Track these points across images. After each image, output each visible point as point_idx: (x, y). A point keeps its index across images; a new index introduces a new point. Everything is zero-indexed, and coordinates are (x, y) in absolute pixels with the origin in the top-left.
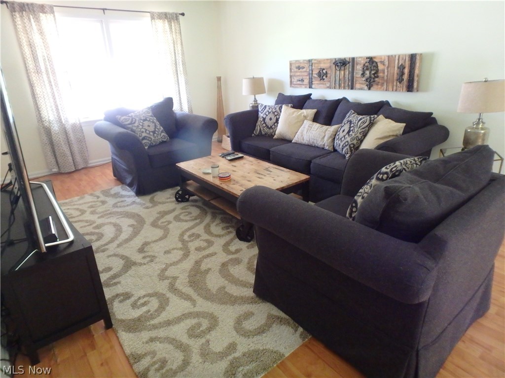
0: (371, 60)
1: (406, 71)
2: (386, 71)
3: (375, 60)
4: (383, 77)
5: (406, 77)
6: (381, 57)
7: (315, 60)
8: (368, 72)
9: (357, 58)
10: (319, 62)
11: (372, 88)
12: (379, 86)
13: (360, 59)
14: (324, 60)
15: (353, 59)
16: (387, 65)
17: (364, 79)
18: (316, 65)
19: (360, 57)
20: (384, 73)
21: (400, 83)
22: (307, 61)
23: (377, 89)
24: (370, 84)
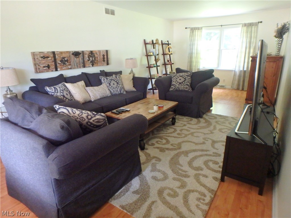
0: (92, 52)
1: (105, 57)
2: (98, 57)
3: (93, 52)
4: (98, 61)
5: (106, 59)
6: (95, 51)
7: (57, 52)
8: (91, 58)
9: (85, 51)
10: (61, 53)
11: (94, 66)
12: (97, 64)
13: (86, 52)
14: (65, 52)
15: (83, 52)
16: (98, 55)
17: (90, 62)
18: (59, 55)
19: (86, 51)
20: (98, 58)
21: (104, 62)
22: (51, 53)
23: (96, 66)
24: (93, 64)
